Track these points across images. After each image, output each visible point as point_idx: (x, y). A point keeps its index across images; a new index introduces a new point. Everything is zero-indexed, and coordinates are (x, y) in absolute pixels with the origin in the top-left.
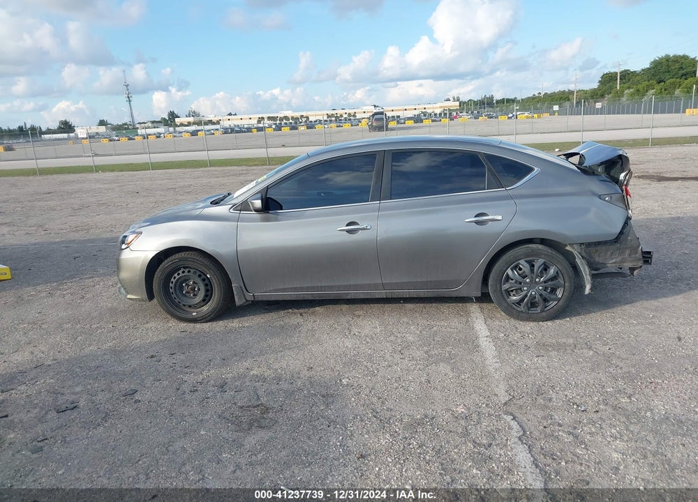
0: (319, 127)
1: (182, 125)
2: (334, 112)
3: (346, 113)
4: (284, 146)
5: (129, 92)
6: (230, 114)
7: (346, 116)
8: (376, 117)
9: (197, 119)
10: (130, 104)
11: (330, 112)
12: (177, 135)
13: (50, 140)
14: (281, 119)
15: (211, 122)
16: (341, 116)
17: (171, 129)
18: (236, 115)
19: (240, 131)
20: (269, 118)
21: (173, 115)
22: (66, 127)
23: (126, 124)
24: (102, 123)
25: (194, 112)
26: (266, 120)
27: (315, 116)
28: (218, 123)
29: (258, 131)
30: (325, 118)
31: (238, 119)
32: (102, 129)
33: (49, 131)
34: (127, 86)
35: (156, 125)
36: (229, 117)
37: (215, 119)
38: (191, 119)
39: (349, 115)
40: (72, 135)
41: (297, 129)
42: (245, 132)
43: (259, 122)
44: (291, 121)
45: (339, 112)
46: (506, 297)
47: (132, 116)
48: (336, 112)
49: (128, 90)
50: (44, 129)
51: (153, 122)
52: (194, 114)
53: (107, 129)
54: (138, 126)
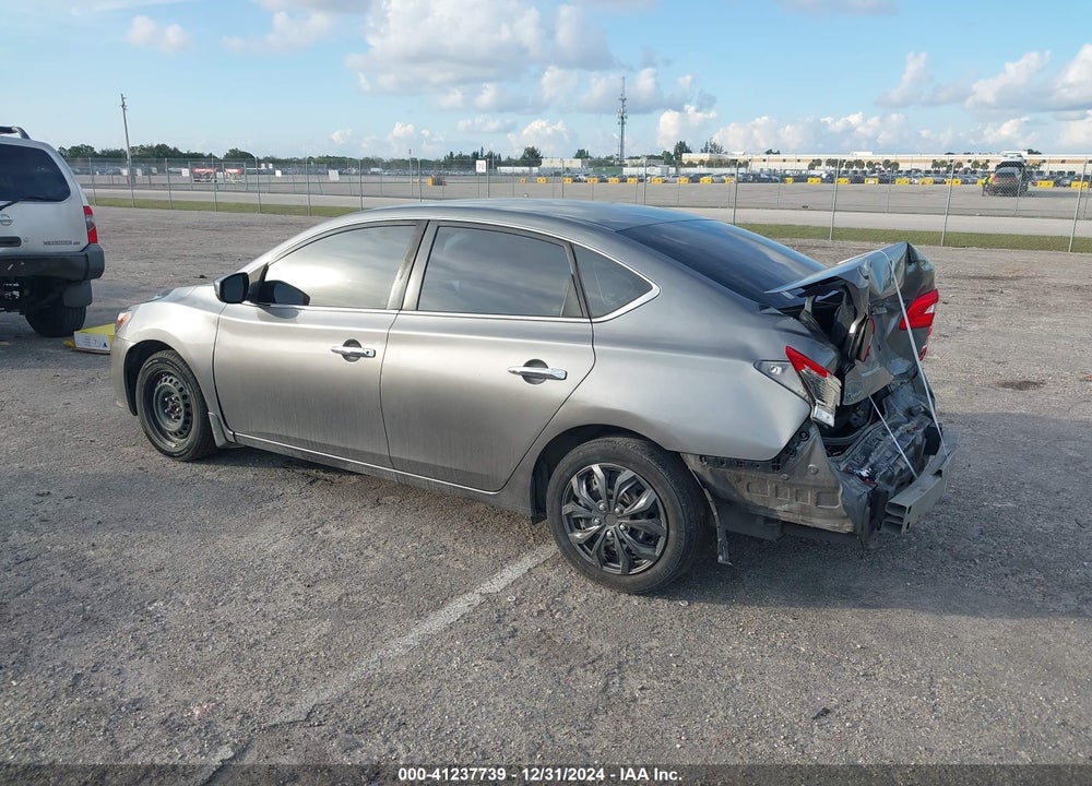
0: (902, 182)
1: (691, 164)
2: (947, 158)
3: (969, 161)
4: (805, 207)
5: (624, 108)
6: (769, 152)
7: (969, 165)
8: (1003, 170)
9: (715, 156)
10: (622, 127)
11: (940, 157)
12: (670, 179)
13: (506, 174)
14: (850, 164)
15: (734, 162)
16: (960, 165)
17: (672, 170)
18: (778, 153)
19: (769, 180)
20: (831, 162)
21: (682, 148)
22: (532, 157)
23: (611, 158)
24: (581, 155)
25: (714, 146)
26: (824, 164)
27: (912, 161)
28: (746, 164)
29: (795, 181)
30: (929, 167)
31: (778, 161)
32: (578, 163)
33: (510, 163)
34: (623, 101)
35: (652, 161)
36: (766, 157)
37: (742, 158)
38: (706, 157)
39: (976, 164)
40: (535, 169)
41: (863, 182)
42: (776, 181)
43: (812, 167)
44: (865, 168)
45: (958, 158)
46: (568, 530)
47: (622, 146)
48: (951, 157)
49: (624, 106)
50: (503, 159)
51: (650, 157)
52: (714, 149)
53: (583, 162)
54: (627, 162)
